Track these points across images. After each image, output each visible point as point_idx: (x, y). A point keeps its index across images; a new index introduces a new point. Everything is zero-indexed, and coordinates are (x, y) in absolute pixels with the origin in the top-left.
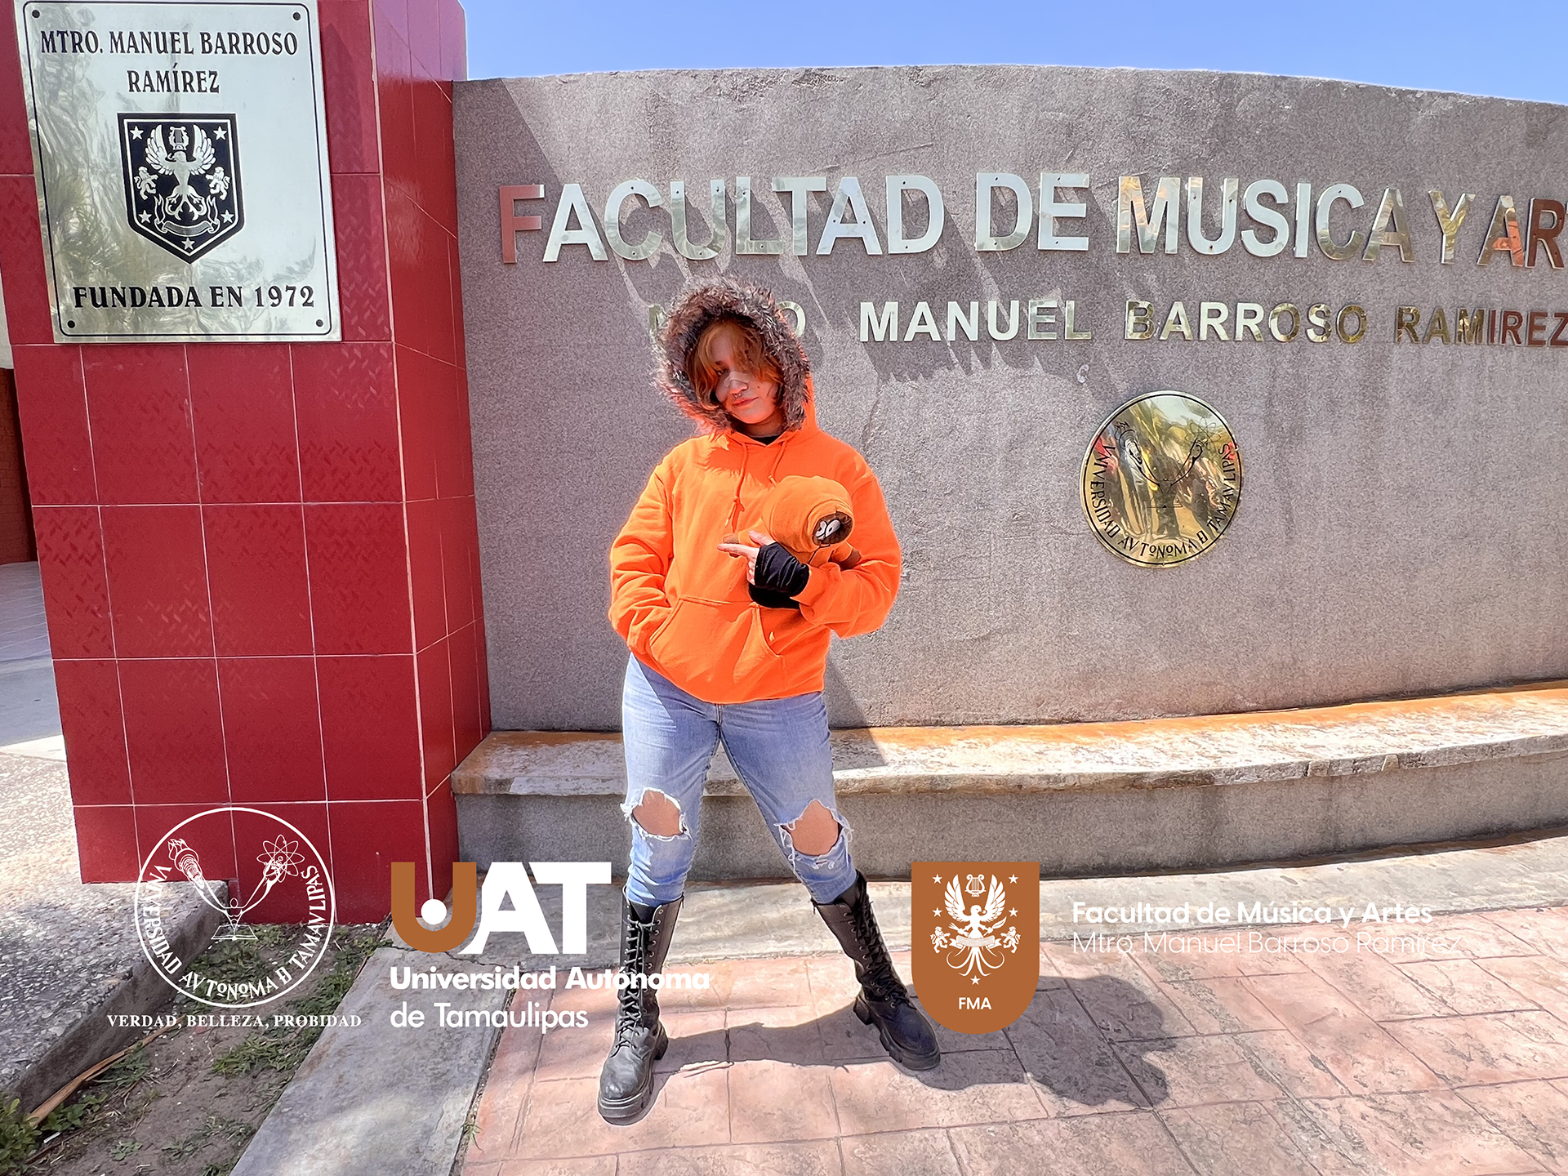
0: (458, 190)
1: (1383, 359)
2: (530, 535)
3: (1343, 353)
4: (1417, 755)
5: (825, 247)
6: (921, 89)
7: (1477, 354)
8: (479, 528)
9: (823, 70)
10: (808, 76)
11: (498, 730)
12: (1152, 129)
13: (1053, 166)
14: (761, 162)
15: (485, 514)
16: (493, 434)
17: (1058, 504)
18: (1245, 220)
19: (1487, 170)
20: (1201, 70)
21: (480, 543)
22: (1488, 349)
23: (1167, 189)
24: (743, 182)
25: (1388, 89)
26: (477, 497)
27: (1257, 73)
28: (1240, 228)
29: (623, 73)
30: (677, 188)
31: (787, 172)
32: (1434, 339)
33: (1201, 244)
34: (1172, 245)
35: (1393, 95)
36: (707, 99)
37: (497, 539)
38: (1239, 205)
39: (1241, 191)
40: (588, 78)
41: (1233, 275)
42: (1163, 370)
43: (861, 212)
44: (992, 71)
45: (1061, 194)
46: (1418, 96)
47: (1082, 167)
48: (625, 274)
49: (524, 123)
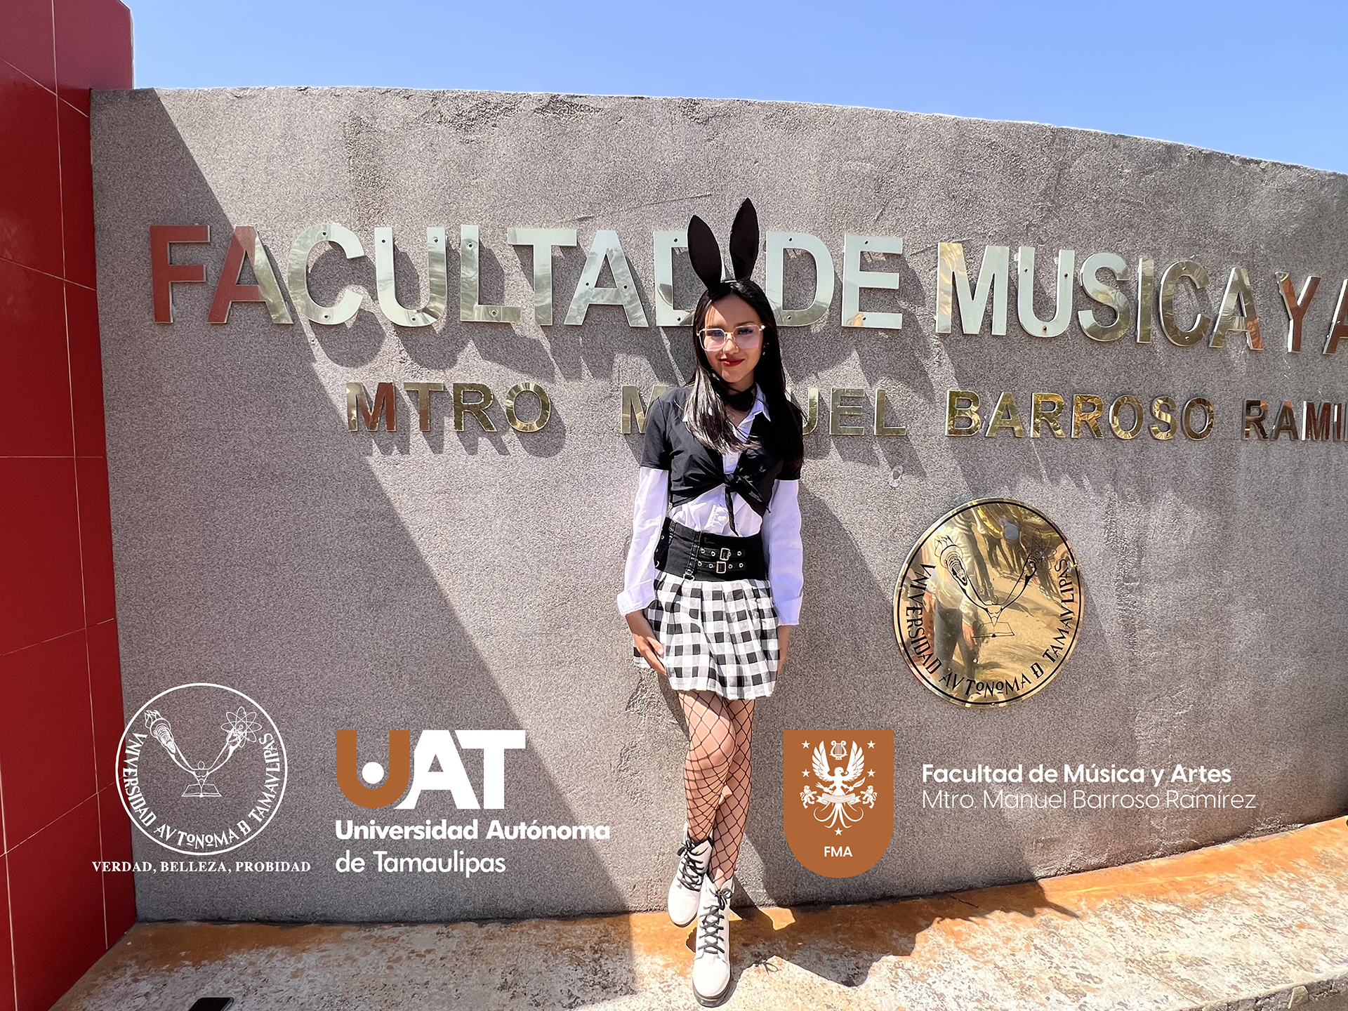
0: (97, 227)
1: (1232, 458)
2: (190, 670)
3: (1188, 452)
4: (1328, 982)
5: (575, 314)
6: (697, 128)
7: (1323, 451)
8: (122, 660)
9: (573, 97)
10: (554, 104)
11: (147, 920)
12: (975, 188)
13: (860, 228)
14: (493, 207)
15: (130, 642)
16: (141, 540)
17: (867, 634)
18: (1082, 297)
19: (1331, 252)
20: (1031, 123)
21: (123, 679)
22: (1334, 446)
23: (994, 259)
24: (470, 232)
25: (1232, 157)
26: (119, 620)
27: (1093, 131)
28: (1076, 310)
29: (315, 89)
30: (383, 234)
31: (525, 222)
32: (1281, 435)
33: (1033, 325)
34: (1000, 328)
35: (1238, 164)
36: (423, 126)
37: (146, 674)
38: (1075, 280)
39: (1078, 265)
40: (269, 93)
41: (1068, 361)
42: (989, 472)
43: (621, 272)
44: (785, 110)
45: (869, 261)
46: (1263, 166)
47: (892, 230)
48: (316, 342)
49: (185, 148)
